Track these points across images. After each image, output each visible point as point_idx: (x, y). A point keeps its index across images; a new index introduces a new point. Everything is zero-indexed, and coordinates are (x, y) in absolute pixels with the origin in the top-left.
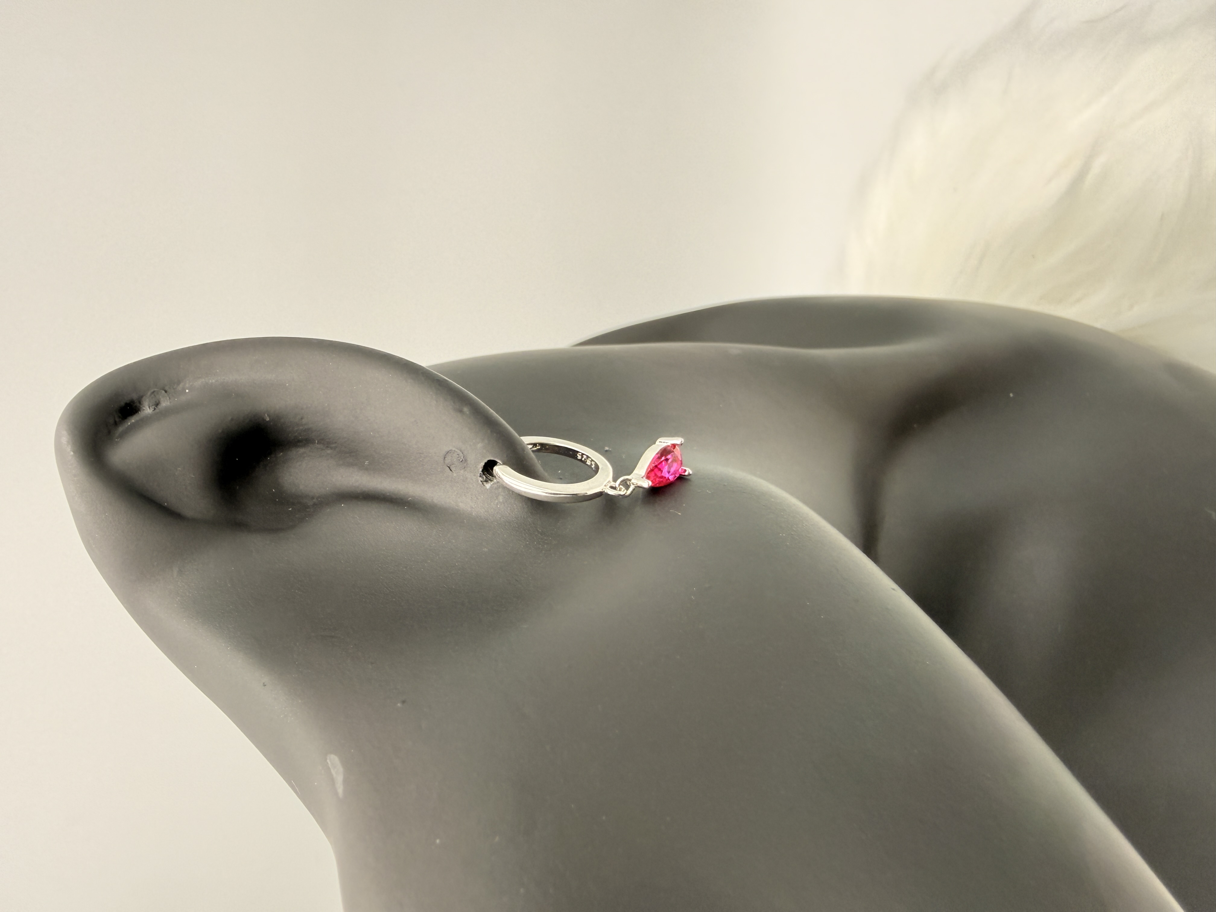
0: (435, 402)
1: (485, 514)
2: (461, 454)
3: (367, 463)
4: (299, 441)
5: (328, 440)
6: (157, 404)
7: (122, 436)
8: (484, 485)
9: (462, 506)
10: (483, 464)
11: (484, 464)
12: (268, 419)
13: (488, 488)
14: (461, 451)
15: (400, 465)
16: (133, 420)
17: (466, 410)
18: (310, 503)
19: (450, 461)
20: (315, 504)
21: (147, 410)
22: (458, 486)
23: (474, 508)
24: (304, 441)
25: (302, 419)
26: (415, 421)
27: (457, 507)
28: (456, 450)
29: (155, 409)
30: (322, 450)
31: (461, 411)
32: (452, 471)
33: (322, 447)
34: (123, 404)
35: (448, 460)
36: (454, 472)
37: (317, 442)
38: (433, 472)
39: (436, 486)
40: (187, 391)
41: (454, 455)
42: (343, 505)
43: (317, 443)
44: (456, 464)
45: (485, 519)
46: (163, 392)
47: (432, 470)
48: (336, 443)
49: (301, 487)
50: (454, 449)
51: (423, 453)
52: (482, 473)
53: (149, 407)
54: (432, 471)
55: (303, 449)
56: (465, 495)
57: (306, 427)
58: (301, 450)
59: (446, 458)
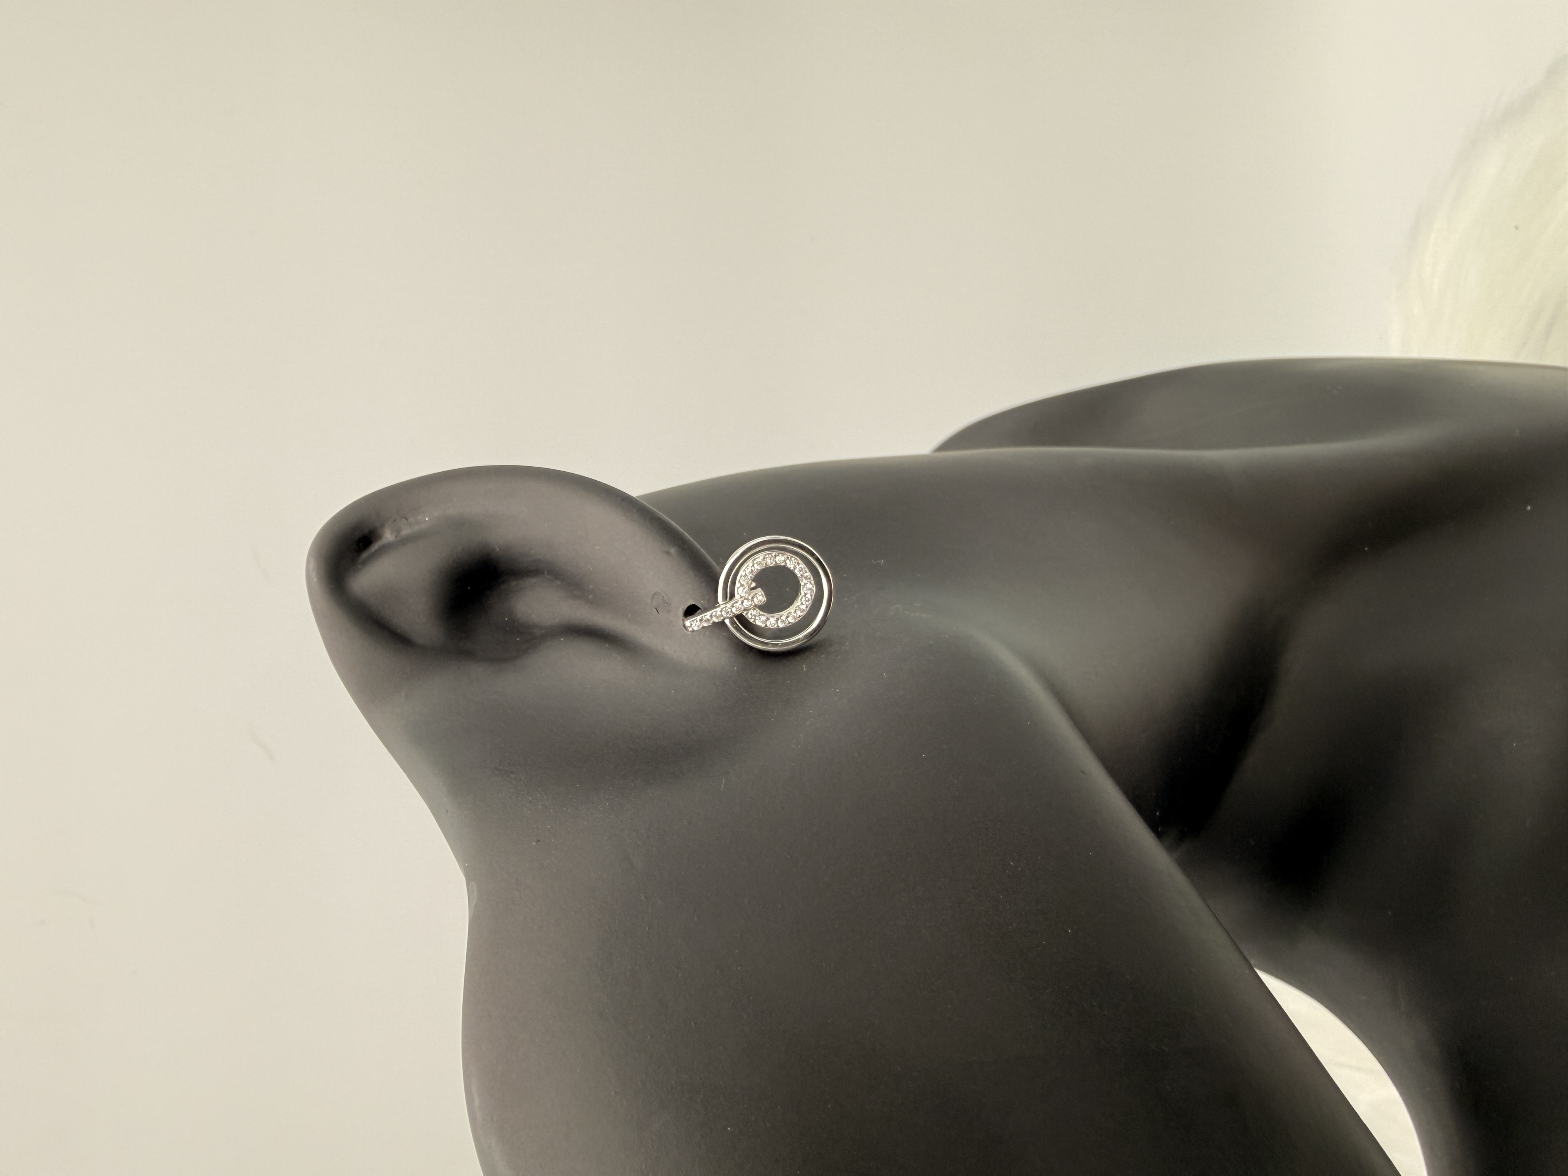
0: (644, 542)
1: (686, 660)
2: (666, 597)
3: (590, 597)
4: (529, 572)
5: (555, 572)
6: (399, 531)
7: (364, 563)
9: (666, 648)
10: (685, 607)
11: (685, 609)
12: (498, 550)
14: (666, 593)
16: (375, 547)
18: (538, 634)
19: (657, 602)
20: (541, 636)
21: (388, 536)
22: (664, 630)
23: (676, 653)
24: (534, 572)
25: (530, 550)
26: (627, 560)
27: (665, 651)
28: (662, 593)
29: (396, 537)
30: (550, 581)
31: (668, 553)
33: (551, 578)
34: (366, 531)
35: (655, 602)
36: (660, 614)
37: (546, 573)
38: (645, 612)
39: (646, 628)
40: (427, 519)
41: (661, 597)
42: (562, 639)
44: (662, 606)
45: (684, 665)
46: (405, 520)
47: (643, 610)
48: (563, 575)
49: (533, 616)
50: (660, 591)
51: (634, 593)
52: (684, 618)
53: (391, 534)
55: (535, 579)
56: (668, 638)
57: (535, 558)
58: (533, 580)
59: (653, 600)
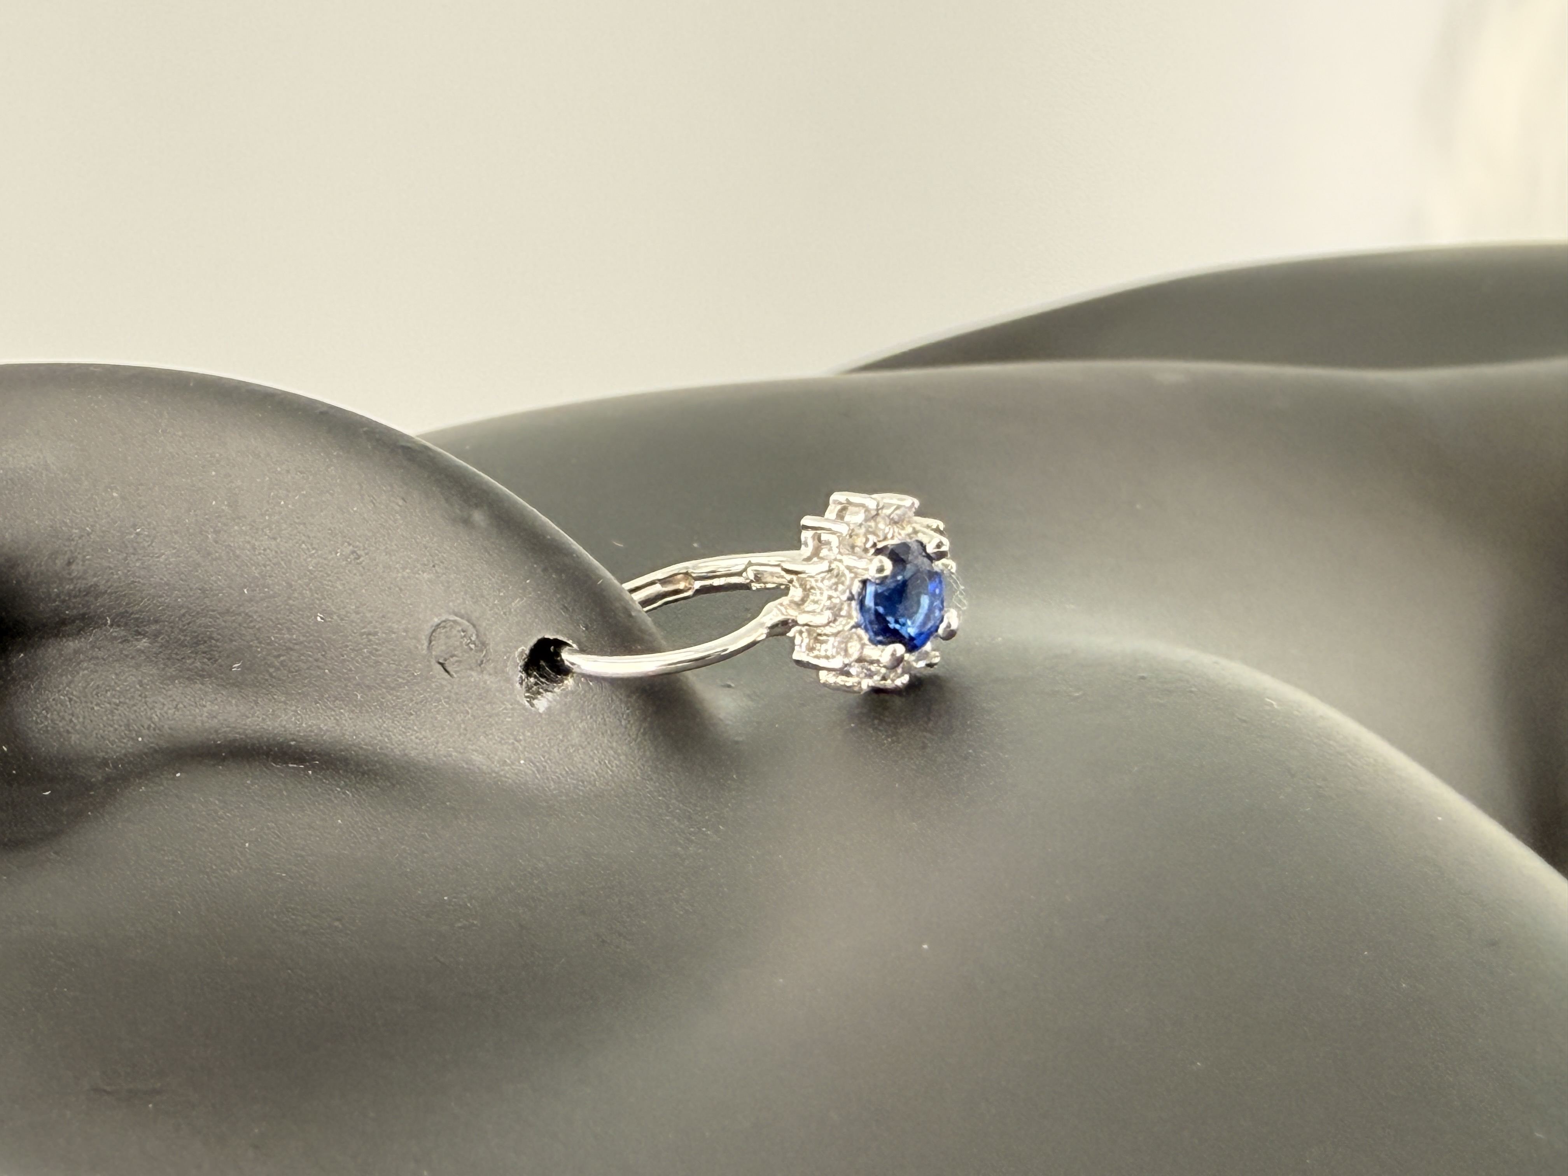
0: (401, 502)
1: (537, 778)
2: (471, 630)
3: (236, 668)
4: (63, 622)
5: (137, 616)
8: (532, 705)
9: (477, 758)
10: (526, 648)
11: (527, 652)
13: (541, 711)
14: (468, 621)
15: (319, 667)
17: (479, 517)
18: (98, 776)
19: (443, 648)
20: (108, 779)
22: (468, 713)
23: (509, 765)
24: (77, 622)
25: (69, 563)
26: (353, 552)
27: (467, 764)
28: (459, 621)
30: (125, 641)
31: (467, 522)
32: (452, 673)
33: (123, 633)
35: (439, 648)
36: (455, 676)
37: (109, 622)
38: (403, 679)
39: (411, 714)
41: (455, 632)
42: (178, 775)
43: (111, 626)
44: (460, 655)
45: (537, 789)
47: (400, 674)
48: (156, 621)
49: (74, 738)
50: (452, 618)
51: (376, 634)
52: (524, 675)
54: (399, 677)
55: (77, 642)
56: (485, 732)
57: (81, 584)
58: (71, 645)
59: (433, 643)
